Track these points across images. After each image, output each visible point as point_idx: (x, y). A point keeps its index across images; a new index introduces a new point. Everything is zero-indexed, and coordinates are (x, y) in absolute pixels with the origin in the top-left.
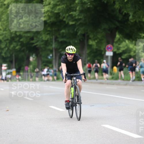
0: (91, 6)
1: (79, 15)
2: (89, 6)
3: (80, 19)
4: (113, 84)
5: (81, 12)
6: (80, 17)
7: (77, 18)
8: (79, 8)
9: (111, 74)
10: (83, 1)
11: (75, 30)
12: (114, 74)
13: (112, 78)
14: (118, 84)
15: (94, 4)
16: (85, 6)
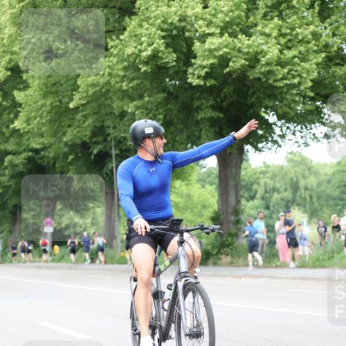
0: (24, 170)
1: (8, 181)
2: (21, 170)
3: (10, 186)
4: (54, 268)
5: (12, 177)
6: (10, 184)
7: (6, 184)
8: (9, 172)
9: (51, 255)
10: (14, 163)
11: (5, 199)
12: (55, 255)
13: (53, 260)
14: (61, 268)
15: (28, 167)
16: (17, 169)
